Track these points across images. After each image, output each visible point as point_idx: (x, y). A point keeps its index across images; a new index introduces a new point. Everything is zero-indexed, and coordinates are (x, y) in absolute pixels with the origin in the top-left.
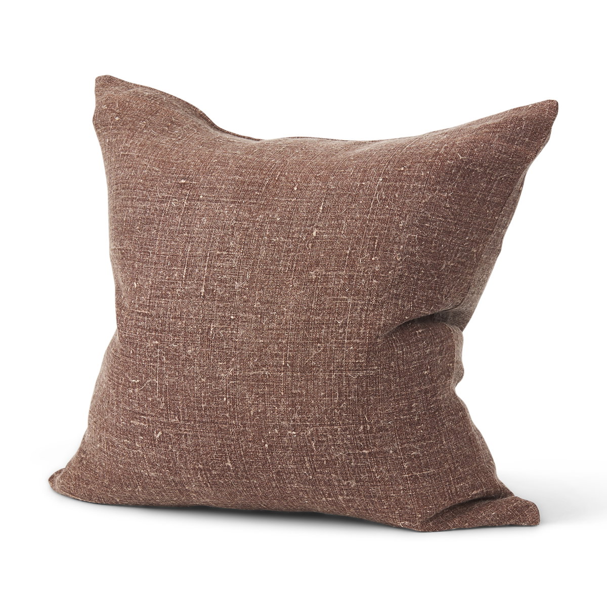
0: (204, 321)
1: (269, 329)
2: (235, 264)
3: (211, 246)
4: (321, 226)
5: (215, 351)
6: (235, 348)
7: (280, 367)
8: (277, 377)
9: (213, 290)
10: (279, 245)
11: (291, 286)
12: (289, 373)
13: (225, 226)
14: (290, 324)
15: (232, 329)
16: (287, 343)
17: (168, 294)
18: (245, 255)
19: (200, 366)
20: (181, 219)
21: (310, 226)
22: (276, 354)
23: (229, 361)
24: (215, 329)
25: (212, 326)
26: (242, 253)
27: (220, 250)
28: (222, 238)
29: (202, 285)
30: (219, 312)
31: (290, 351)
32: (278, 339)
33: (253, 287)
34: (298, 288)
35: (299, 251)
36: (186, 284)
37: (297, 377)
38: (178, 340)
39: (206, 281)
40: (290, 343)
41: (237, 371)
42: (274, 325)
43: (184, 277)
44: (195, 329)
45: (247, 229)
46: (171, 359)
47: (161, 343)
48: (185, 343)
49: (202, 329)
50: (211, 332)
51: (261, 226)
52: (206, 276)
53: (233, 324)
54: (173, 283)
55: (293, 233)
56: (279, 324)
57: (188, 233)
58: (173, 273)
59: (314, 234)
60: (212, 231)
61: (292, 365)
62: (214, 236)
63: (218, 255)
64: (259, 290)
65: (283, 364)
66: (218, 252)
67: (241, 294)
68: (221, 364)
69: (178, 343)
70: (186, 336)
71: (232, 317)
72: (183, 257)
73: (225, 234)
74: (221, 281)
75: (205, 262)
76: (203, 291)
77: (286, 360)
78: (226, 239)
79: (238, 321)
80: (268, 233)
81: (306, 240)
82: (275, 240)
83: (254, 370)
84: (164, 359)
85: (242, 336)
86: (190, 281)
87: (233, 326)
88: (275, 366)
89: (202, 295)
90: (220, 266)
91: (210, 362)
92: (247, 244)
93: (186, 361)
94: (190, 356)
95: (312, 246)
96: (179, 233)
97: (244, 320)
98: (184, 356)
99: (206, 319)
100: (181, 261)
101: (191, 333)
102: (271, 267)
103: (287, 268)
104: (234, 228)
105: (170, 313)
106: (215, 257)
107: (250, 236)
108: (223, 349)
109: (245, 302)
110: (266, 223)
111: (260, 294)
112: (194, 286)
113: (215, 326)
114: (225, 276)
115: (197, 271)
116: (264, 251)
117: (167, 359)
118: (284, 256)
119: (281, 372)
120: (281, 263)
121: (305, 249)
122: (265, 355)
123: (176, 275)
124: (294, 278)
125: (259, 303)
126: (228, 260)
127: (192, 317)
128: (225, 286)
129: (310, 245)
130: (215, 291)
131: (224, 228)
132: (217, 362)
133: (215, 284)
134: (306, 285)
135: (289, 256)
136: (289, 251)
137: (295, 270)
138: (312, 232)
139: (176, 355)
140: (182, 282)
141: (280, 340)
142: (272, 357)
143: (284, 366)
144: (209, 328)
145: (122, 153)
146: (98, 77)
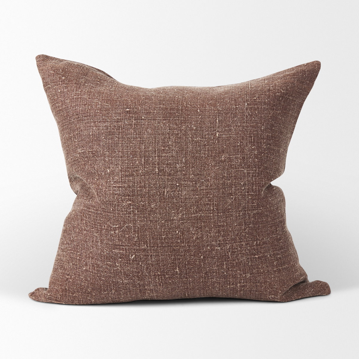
0: (160, 188)
1: (201, 190)
2: (174, 154)
3: (158, 145)
4: (220, 131)
5: (169, 205)
6: (182, 202)
7: (210, 211)
8: (208, 216)
9: (163, 170)
10: (199, 143)
11: (210, 165)
12: (216, 214)
13: (163, 133)
14: (213, 186)
15: (178, 191)
16: (213, 197)
17: (134, 174)
18: (180, 149)
19: (160, 214)
20: (134, 131)
21: (214, 131)
22: (207, 204)
23: (178, 210)
24: (168, 192)
25: (165, 190)
26: (178, 148)
27: (164, 147)
28: (163, 140)
29: (156, 167)
30: (169, 182)
31: (216, 201)
32: (207, 195)
33: (188, 167)
34: (215, 166)
35: (211, 145)
36: (145, 167)
37: (221, 216)
38: (144, 200)
39: (158, 165)
40: (215, 197)
41: (184, 215)
42: (204, 187)
43: (143, 163)
44: (155, 192)
45: (178, 134)
46: (141, 211)
47: (133, 203)
48: (149, 201)
49: (159, 192)
50: (165, 194)
51: (186, 132)
52: (157, 162)
53: (178, 188)
54: (136, 167)
55: (205, 135)
56: (207, 187)
57: (140, 138)
58: (135, 162)
59: (217, 135)
60: (156, 136)
61: (217, 209)
62: (158, 139)
63: (163, 150)
64: (191, 168)
65: (212, 209)
66: (163, 148)
67: (181, 171)
68: (174, 211)
69: (145, 201)
70: (149, 197)
71: (178, 184)
72: (140, 152)
73: (165, 138)
74: (167, 164)
75: (156, 154)
76: (157, 170)
77: (213, 207)
78: (166, 141)
79: (181, 186)
80: (190, 136)
81: (214, 139)
82: (195, 140)
83: (194, 213)
84: (136, 211)
85: (185, 195)
86: (148, 165)
87: (179, 189)
88: (207, 210)
89: (157, 173)
90: (165, 156)
91: (167, 211)
92: (179, 143)
93: (151, 211)
94: (153, 208)
95: (218, 142)
96: (134, 138)
97: (185, 186)
98: (149, 209)
99: (162, 187)
100: (139, 154)
101: (152, 195)
102: (197, 155)
103: (206, 155)
104: (169, 134)
105: (137, 184)
106: (161, 151)
107: (180, 138)
108: (174, 203)
109: (184, 175)
110: (188, 131)
111: (193, 170)
112: (151, 168)
113: (167, 190)
114: (170, 161)
115: (151, 159)
116: (191, 146)
117: (138, 212)
118: (203, 148)
119: (211, 214)
120: (202, 152)
121: (214, 144)
122: (201, 204)
123: (137, 163)
124: (211, 160)
125: (193, 176)
126: (170, 152)
127: (152, 186)
128: (171, 167)
129: (217, 141)
130: (164, 170)
131: (163, 134)
132: (171, 211)
133: (164, 166)
134: (219, 164)
135: (206, 148)
136: (205, 145)
137: (211, 156)
138: (216, 134)
139: (144, 209)
140: (143, 166)
141: (209, 196)
142: (205, 205)
143: (212, 210)
144: (164, 192)
145: (75, 97)
146: (38, 55)
